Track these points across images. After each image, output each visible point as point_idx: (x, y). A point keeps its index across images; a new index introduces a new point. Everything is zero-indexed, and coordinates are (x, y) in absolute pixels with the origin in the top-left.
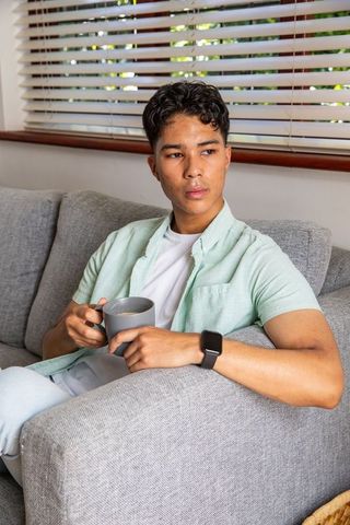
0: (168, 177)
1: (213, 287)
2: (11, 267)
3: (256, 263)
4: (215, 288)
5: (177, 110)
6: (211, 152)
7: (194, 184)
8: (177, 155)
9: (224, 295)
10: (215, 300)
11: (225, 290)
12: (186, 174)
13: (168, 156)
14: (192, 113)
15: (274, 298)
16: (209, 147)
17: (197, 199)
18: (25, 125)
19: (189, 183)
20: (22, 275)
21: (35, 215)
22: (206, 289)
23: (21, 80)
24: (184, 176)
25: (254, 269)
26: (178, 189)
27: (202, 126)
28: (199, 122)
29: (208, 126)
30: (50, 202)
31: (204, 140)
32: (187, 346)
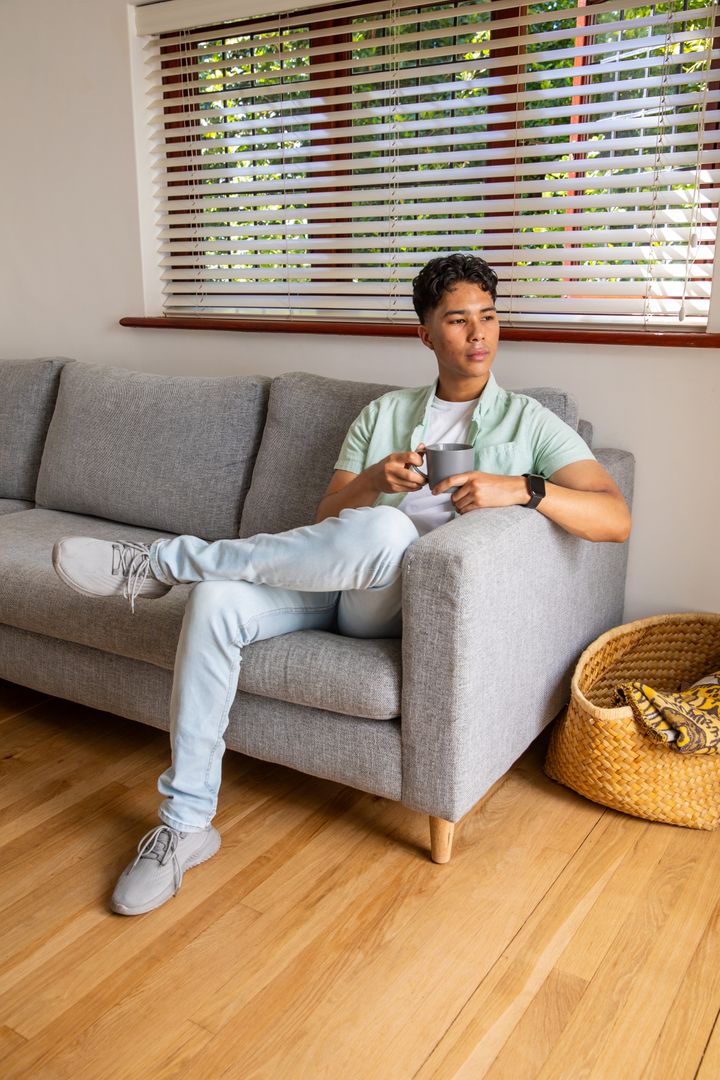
0: (450, 342)
1: (500, 446)
2: (215, 457)
3: (536, 421)
4: (502, 448)
5: (459, 278)
6: (489, 318)
7: (477, 347)
8: (459, 321)
9: (511, 453)
10: (502, 457)
11: (510, 448)
12: (471, 337)
13: (451, 322)
14: (473, 281)
15: (559, 451)
16: (488, 314)
17: (480, 361)
18: (164, 310)
19: (473, 346)
20: (228, 465)
21: (238, 401)
22: (492, 449)
23: (160, 258)
24: (468, 340)
25: (534, 428)
26: (460, 353)
27: (482, 293)
28: (479, 290)
29: (488, 292)
30: (256, 386)
31: (484, 308)
32: (515, 489)
